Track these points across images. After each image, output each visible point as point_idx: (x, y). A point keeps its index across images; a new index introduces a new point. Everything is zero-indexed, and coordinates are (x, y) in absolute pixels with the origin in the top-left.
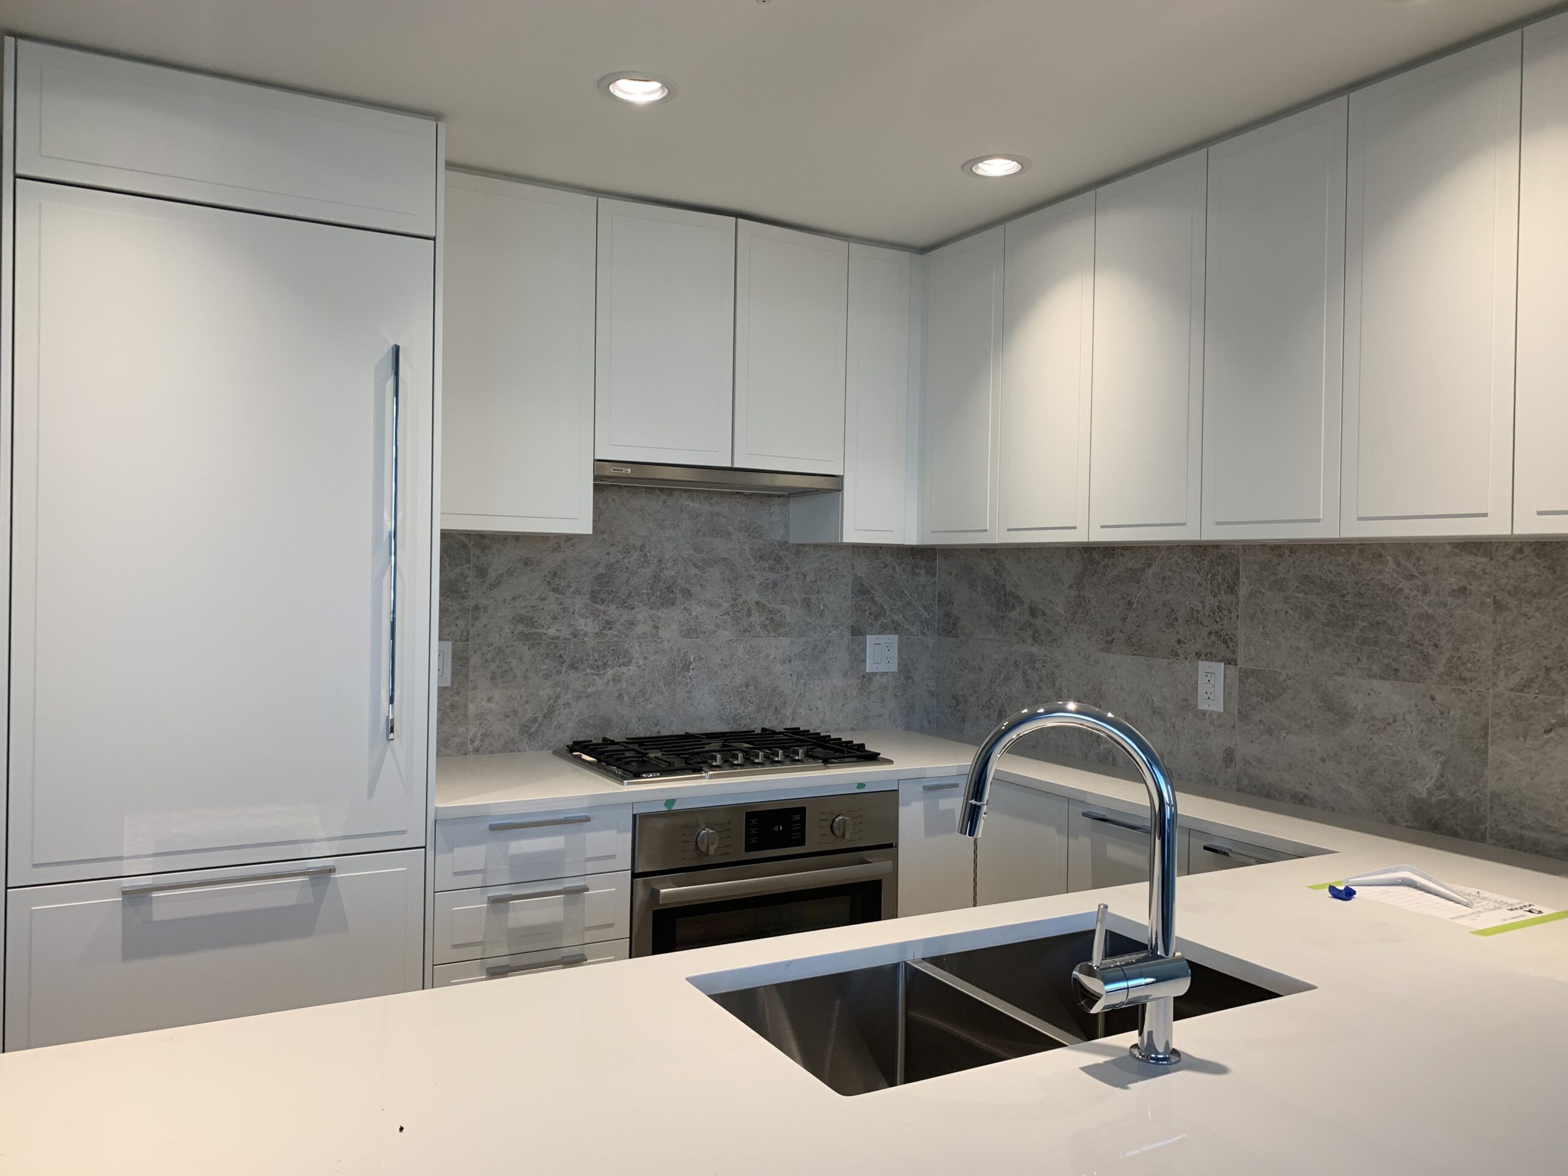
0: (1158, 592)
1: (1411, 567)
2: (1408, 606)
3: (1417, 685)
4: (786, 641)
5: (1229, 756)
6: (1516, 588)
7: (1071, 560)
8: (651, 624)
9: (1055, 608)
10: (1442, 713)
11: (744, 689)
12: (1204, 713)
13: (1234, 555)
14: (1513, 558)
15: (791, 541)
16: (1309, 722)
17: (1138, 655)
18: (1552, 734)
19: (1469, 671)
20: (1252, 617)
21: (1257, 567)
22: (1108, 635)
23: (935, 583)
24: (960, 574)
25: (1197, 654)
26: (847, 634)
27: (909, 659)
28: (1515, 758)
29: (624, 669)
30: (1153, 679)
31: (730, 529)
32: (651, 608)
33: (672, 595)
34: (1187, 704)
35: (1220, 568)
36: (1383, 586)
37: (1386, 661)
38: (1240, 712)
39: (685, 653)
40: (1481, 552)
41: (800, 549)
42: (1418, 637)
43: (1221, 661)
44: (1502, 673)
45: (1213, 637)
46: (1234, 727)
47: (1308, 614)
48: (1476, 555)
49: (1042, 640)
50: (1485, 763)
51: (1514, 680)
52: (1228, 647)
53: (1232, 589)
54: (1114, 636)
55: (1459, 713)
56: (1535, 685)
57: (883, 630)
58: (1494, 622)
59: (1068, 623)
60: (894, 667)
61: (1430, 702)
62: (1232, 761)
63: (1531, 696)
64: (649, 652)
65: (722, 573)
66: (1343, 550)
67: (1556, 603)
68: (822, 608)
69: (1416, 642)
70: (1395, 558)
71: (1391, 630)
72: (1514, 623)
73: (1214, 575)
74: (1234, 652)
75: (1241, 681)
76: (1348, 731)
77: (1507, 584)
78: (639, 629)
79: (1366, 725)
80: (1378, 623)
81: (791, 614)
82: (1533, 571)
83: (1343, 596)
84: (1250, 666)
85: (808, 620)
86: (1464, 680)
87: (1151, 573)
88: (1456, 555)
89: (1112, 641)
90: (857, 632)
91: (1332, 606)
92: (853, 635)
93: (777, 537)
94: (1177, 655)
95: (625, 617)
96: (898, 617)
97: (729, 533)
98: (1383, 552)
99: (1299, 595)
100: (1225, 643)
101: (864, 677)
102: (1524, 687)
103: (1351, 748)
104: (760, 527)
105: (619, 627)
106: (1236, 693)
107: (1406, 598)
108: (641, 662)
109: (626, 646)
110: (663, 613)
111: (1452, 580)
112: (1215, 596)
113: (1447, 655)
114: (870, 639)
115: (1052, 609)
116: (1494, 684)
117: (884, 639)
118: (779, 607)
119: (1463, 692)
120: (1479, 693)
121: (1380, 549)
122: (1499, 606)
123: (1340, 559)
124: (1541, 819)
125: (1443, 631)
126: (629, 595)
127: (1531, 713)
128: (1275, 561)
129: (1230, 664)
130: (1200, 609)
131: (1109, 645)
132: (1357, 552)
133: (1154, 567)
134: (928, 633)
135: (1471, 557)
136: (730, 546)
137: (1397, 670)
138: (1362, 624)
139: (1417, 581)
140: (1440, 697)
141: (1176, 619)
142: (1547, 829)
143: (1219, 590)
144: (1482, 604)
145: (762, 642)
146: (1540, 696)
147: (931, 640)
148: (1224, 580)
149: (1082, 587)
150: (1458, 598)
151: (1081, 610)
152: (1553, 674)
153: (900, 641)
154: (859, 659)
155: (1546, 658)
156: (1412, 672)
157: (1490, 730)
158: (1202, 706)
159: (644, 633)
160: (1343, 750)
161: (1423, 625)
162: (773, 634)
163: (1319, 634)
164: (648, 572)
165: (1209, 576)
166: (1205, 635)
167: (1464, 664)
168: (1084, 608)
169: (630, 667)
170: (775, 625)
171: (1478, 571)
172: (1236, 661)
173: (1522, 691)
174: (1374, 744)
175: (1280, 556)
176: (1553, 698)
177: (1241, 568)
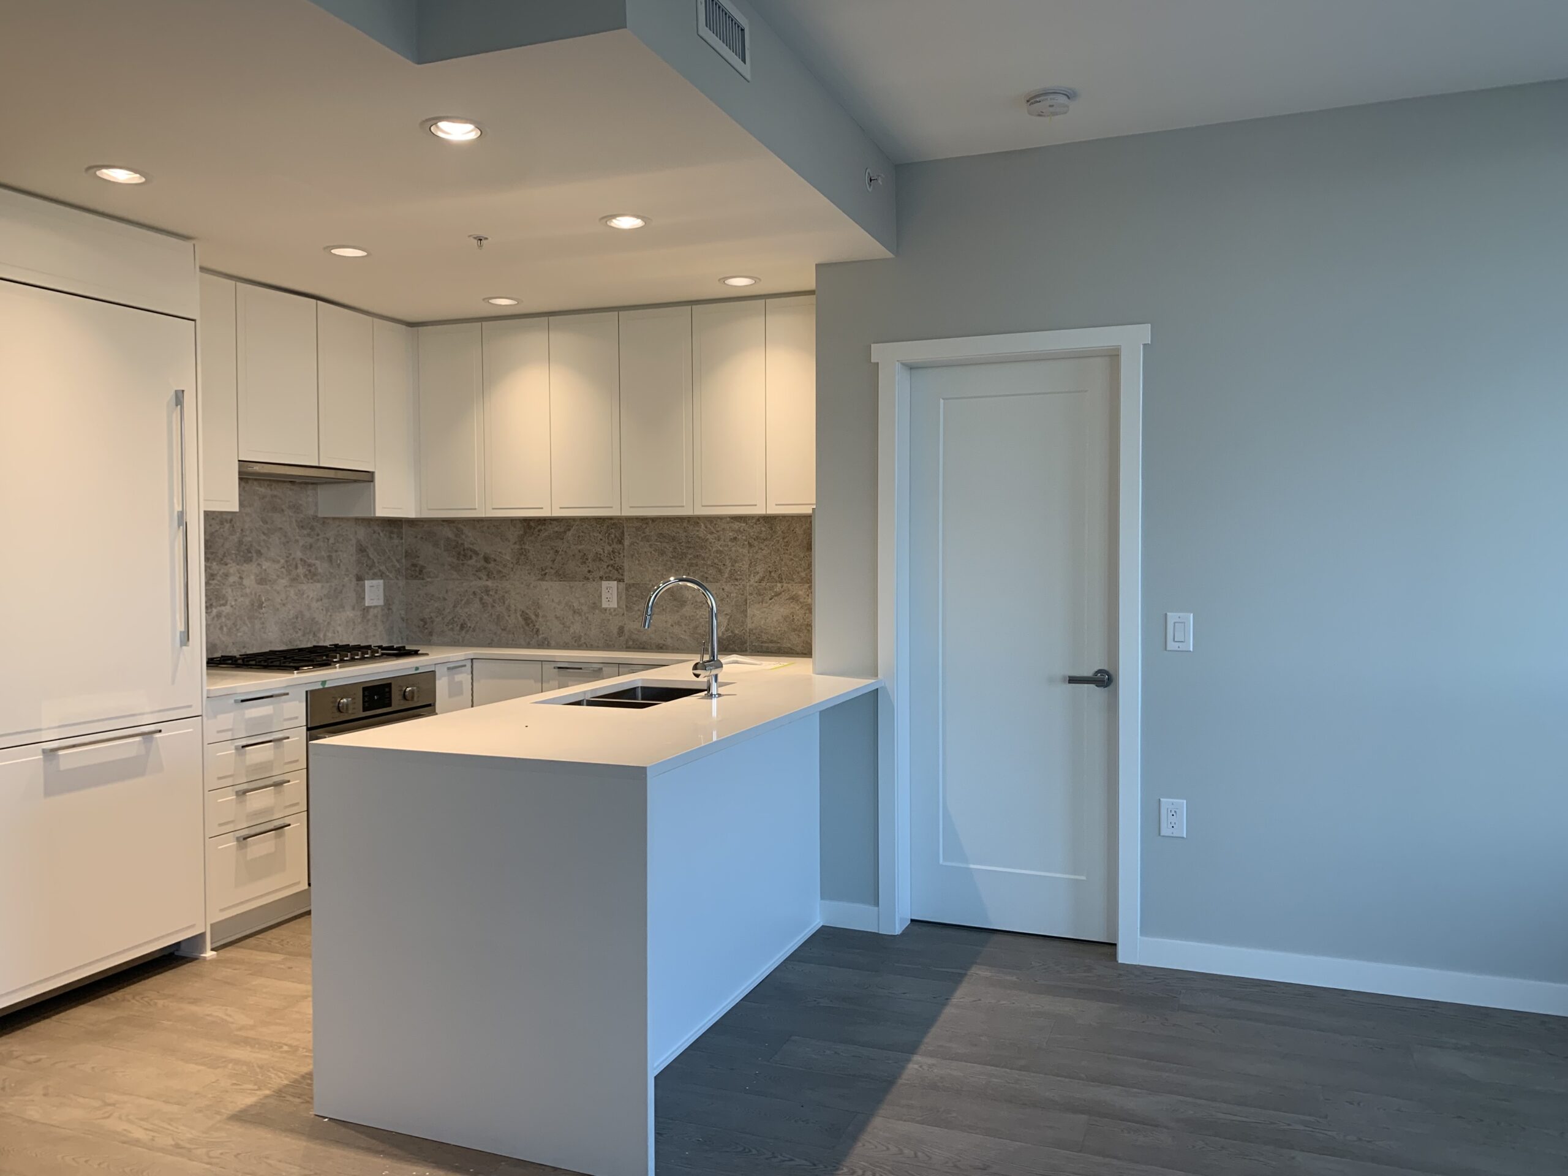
0: (575, 545)
1: (712, 529)
2: (711, 547)
3: (716, 584)
4: (319, 585)
5: (621, 630)
6: (757, 537)
7: (515, 527)
8: (238, 575)
9: (504, 556)
10: (728, 596)
11: (295, 620)
12: (606, 609)
13: (621, 523)
14: (756, 524)
15: (320, 515)
16: (664, 607)
17: (564, 581)
18: (773, 600)
19: (739, 575)
20: (632, 556)
21: (634, 529)
22: (543, 570)
23: (402, 543)
24: (424, 537)
25: (600, 577)
26: (354, 579)
27: (390, 596)
28: (758, 612)
29: (223, 608)
30: (573, 594)
31: (284, 507)
32: (238, 564)
33: (250, 555)
34: (596, 606)
35: (613, 530)
36: (699, 538)
37: (702, 573)
38: (626, 606)
39: (260, 596)
40: (742, 521)
41: (324, 521)
42: (716, 561)
43: (615, 580)
44: (752, 575)
45: (610, 568)
46: (623, 614)
47: (662, 553)
48: (740, 522)
49: (494, 577)
50: (746, 616)
51: (757, 578)
52: (619, 573)
53: (620, 542)
54: (547, 571)
55: (735, 595)
56: (766, 579)
57: (374, 577)
58: (749, 552)
59: (514, 565)
60: (381, 602)
61: (722, 591)
62: (622, 633)
63: (764, 584)
64: (237, 596)
65: (280, 539)
66: (679, 520)
67: (773, 543)
68: (339, 562)
69: (715, 564)
70: (705, 524)
71: (703, 559)
72: (757, 552)
73: (609, 534)
74: (622, 575)
75: (627, 589)
76: (684, 609)
77: (753, 535)
78: (231, 579)
79: (693, 605)
80: (697, 556)
81: (322, 567)
82: (763, 529)
83: (680, 543)
84: (632, 581)
85: (331, 571)
86: (737, 580)
87: (570, 535)
88: (732, 522)
89: (545, 574)
90: (360, 579)
91: (675, 548)
92: (357, 580)
93: (311, 512)
94: (588, 579)
95: (222, 571)
96: (383, 568)
97: (283, 510)
98: (699, 521)
99: (657, 543)
100: (617, 570)
101: (364, 609)
102: (760, 581)
103: (686, 617)
104: (301, 505)
105: (219, 578)
106: (624, 597)
107: (710, 543)
108: (233, 603)
109: (224, 592)
110: (246, 567)
111: (731, 534)
112: (610, 546)
113: (729, 569)
114: (367, 583)
115: (501, 557)
116: (749, 580)
117: (375, 582)
118: (313, 562)
119: (737, 585)
120: (743, 585)
121: (698, 520)
122: (750, 545)
123: (678, 525)
124: (769, 637)
125: (727, 557)
126: (224, 556)
127: (764, 591)
128: (644, 526)
129: (620, 581)
130: (602, 553)
131: (543, 576)
132: (686, 521)
133: (572, 530)
134: (400, 578)
135: (738, 523)
136: (284, 519)
137: (707, 578)
138: (690, 556)
139: (715, 535)
140: (726, 588)
141: (587, 559)
142: (772, 642)
143: (613, 542)
144: (743, 544)
145: (304, 587)
146: (768, 584)
147: (402, 583)
148: (616, 537)
149: (523, 543)
150: (733, 542)
151: (523, 557)
152: (773, 574)
153: (384, 584)
154: (361, 597)
155: (769, 567)
156: (714, 578)
157: (748, 601)
158: (605, 605)
159: (234, 582)
160: (682, 619)
161: (718, 556)
162: (311, 581)
163: (669, 563)
164: (235, 538)
165: (607, 535)
166: (605, 567)
167: (736, 572)
168: (525, 555)
169: (226, 607)
170: (312, 575)
171: (742, 529)
172: (623, 579)
173: (760, 582)
174: (697, 614)
175: (647, 523)
176: (773, 584)
177: (625, 529)
